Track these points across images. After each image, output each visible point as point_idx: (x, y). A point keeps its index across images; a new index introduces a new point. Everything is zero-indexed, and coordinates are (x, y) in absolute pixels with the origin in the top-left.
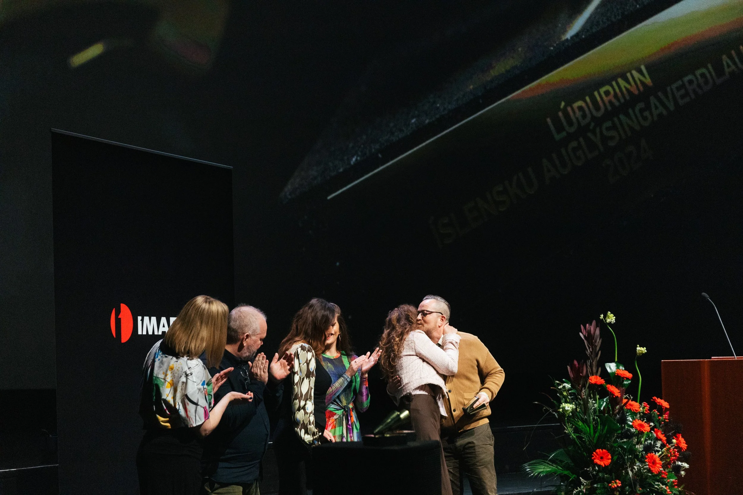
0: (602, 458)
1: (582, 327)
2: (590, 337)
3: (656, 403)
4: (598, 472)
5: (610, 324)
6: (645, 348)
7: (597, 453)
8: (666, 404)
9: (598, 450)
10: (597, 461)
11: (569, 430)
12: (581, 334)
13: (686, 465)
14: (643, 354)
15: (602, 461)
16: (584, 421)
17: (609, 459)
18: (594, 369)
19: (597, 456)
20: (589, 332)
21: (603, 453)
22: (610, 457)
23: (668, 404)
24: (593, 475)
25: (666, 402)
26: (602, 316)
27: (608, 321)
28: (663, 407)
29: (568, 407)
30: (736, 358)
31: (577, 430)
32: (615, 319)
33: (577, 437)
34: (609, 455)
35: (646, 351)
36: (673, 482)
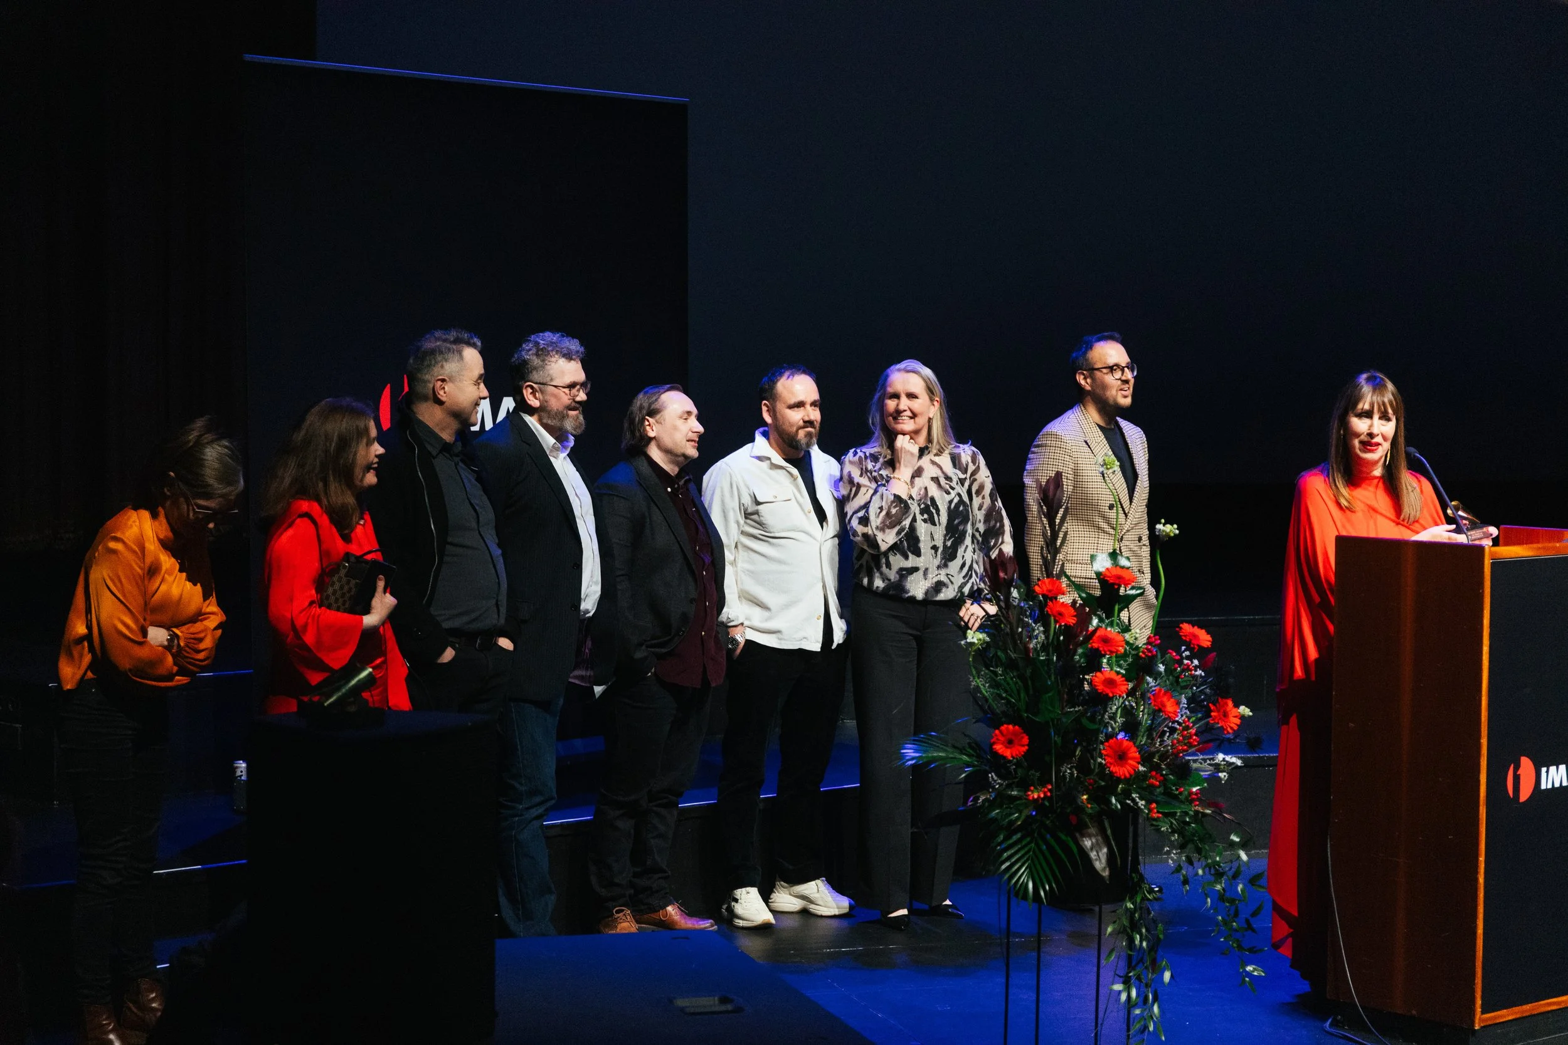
0: (1010, 743)
3: (1181, 636)
6: (1175, 526)
7: (1001, 732)
8: (1204, 638)
9: (1003, 728)
10: (999, 748)
13: (1237, 761)
14: (1170, 537)
15: (1010, 748)
17: (1023, 746)
19: (1002, 739)
21: (1014, 733)
22: (1026, 740)
23: (1210, 639)
25: (1209, 636)
28: (1194, 645)
29: (973, 638)
34: (1023, 738)
35: (1177, 532)
36: (1191, 793)
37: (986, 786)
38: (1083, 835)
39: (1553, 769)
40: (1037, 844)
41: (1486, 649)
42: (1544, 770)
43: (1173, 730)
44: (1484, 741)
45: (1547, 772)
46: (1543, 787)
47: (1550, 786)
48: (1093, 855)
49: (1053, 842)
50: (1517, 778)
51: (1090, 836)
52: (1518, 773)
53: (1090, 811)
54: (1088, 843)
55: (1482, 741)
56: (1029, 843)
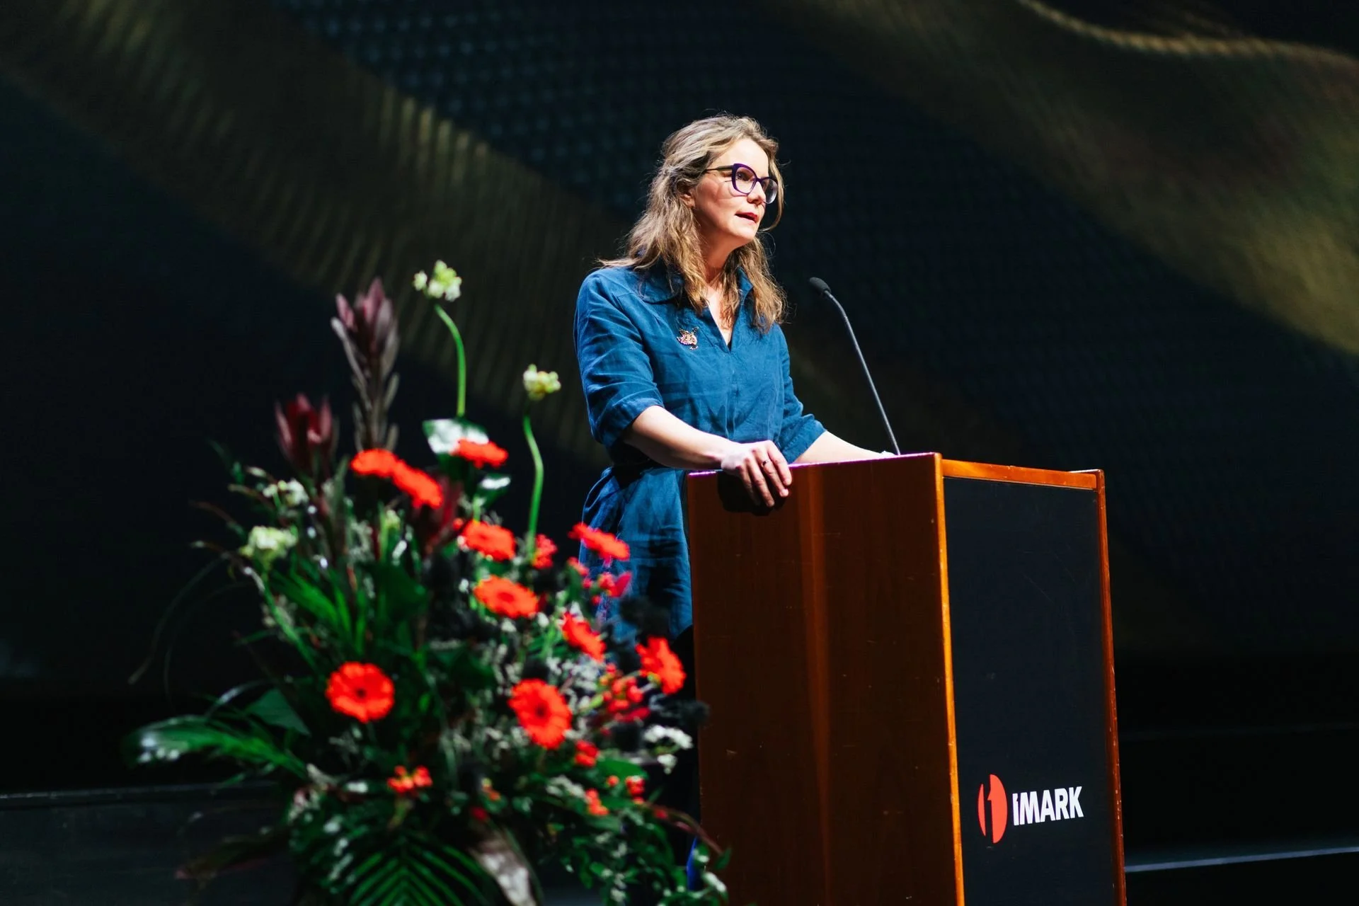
0: (360, 695)
1: (341, 302)
2: (363, 332)
4: (362, 743)
5: (442, 301)
6: (554, 376)
7: (344, 678)
8: (617, 548)
9: (348, 668)
10: (345, 704)
11: (280, 616)
12: (336, 324)
13: (682, 739)
14: (546, 393)
15: (363, 701)
16: (326, 588)
17: (384, 697)
18: (376, 430)
19: (346, 687)
20: (359, 316)
21: (366, 677)
22: (387, 688)
24: (352, 756)
26: (421, 279)
27: (436, 289)
28: (606, 553)
29: (269, 538)
30: (899, 456)
31: (304, 616)
32: (462, 287)
33: (305, 638)
34: (382, 683)
35: (556, 384)
36: (629, 785)
37: (305, 784)
38: (482, 851)
39: (1024, 795)
40: (412, 869)
41: (945, 606)
42: (1015, 796)
43: (581, 693)
44: (953, 745)
45: (1019, 800)
46: (1016, 823)
47: (1023, 823)
48: (504, 881)
49: (439, 862)
50: (988, 805)
51: (491, 852)
52: (989, 799)
53: (493, 808)
54: (492, 863)
55: (950, 744)
56: (397, 869)
